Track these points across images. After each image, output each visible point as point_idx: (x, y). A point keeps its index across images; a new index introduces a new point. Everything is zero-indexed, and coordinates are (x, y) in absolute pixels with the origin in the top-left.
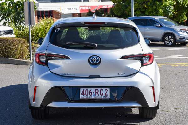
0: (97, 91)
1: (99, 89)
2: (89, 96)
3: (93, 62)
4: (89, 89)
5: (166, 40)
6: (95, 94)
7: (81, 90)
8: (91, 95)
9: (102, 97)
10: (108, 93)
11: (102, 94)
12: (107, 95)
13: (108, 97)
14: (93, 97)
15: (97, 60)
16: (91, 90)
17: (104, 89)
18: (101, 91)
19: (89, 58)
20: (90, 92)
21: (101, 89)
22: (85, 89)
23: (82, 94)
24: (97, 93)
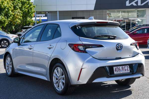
0: (123, 68)
1: (124, 67)
2: (119, 72)
3: (119, 48)
4: (118, 67)
5: (2, 44)
6: (122, 70)
7: (114, 68)
8: (120, 71)
9: (126, 72)
10: (129, 69)
11: (125, 70)
12: (128, 70)
13: (129, 71)
14: (121, 72)
15: (121, 47)
16: (119, 68)
17: (126, 66)
18: (125, 68)
19: (117, 45)
20: (119, 69)
21: (124, 66)
22: (116, 67)
23: (115, 71)
24: (123, 70)
